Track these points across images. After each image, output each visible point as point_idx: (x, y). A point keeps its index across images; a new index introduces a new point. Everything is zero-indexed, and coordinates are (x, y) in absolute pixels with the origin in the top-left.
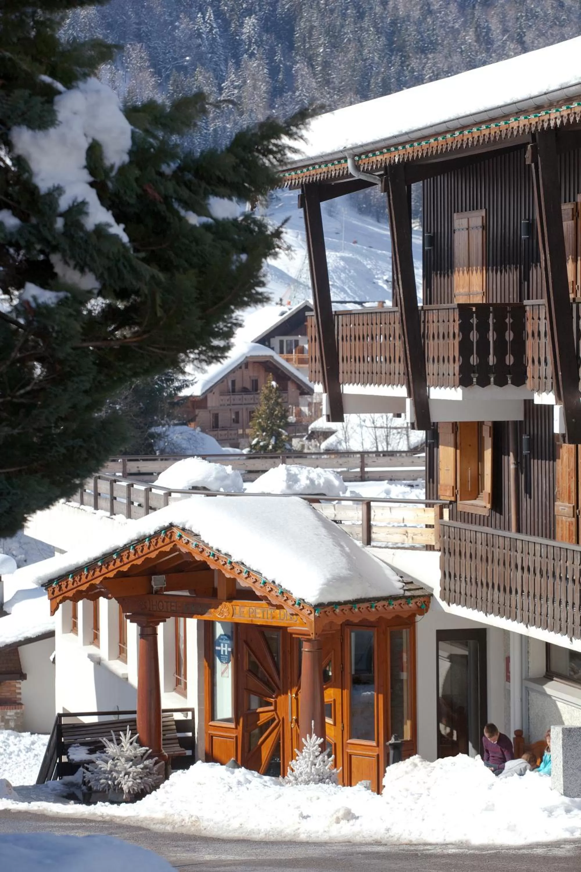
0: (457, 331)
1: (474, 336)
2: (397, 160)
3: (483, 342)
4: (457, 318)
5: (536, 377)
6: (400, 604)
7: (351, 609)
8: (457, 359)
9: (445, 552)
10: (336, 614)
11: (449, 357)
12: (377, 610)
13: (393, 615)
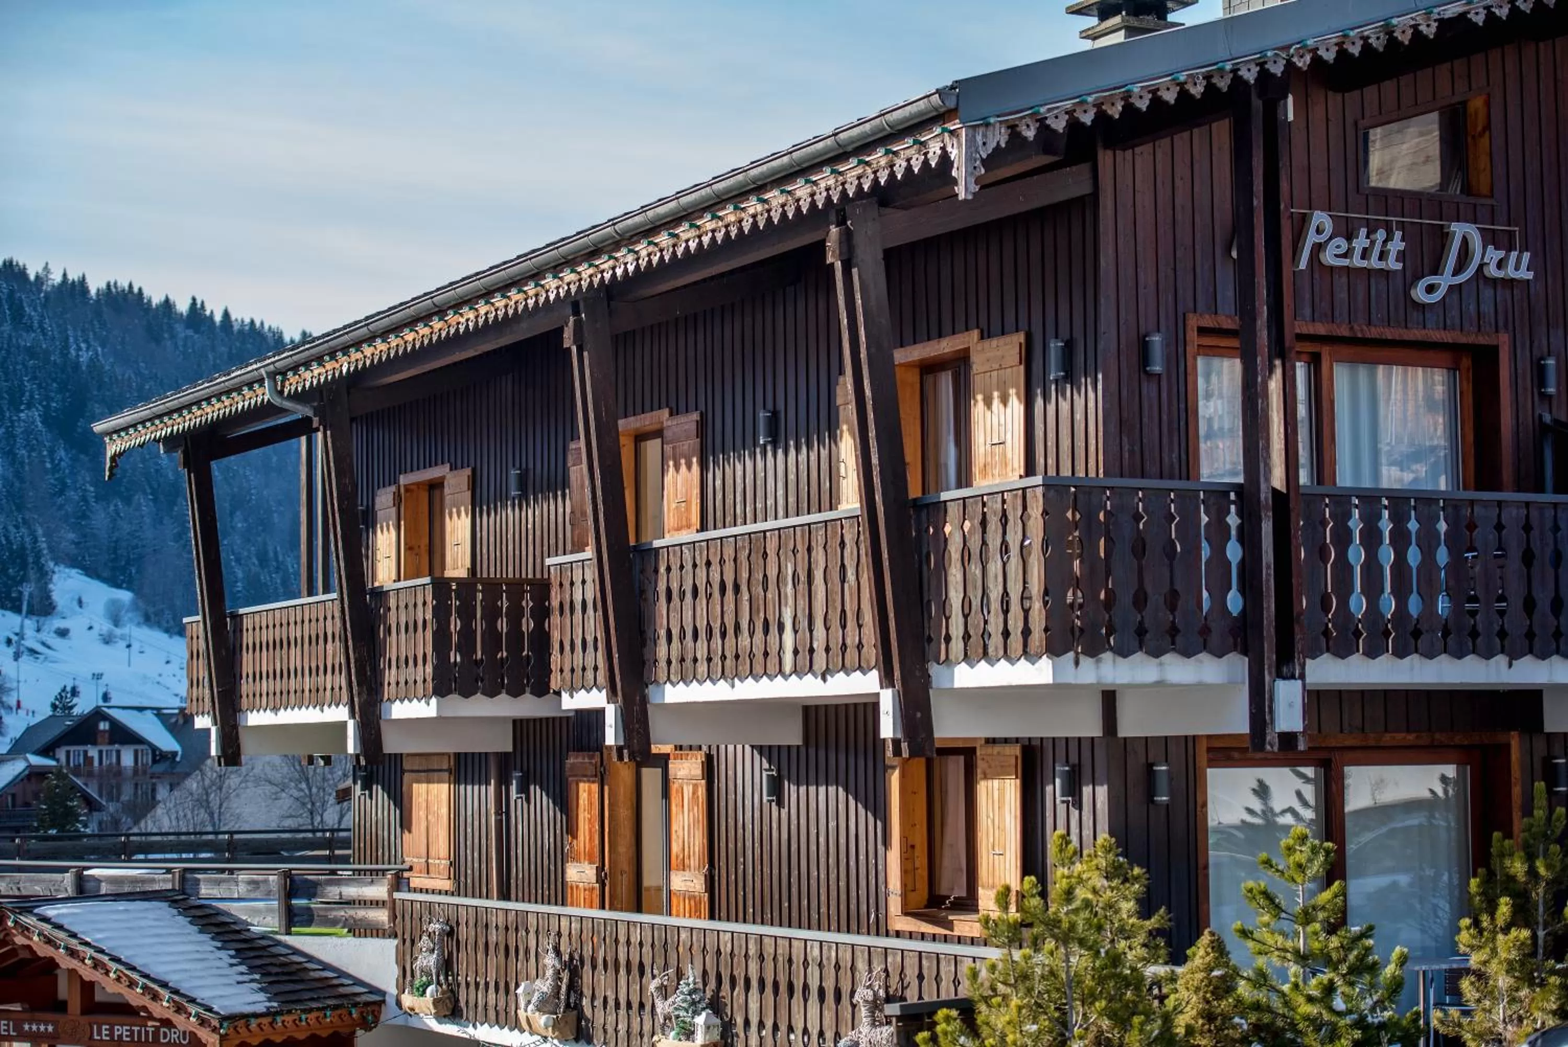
0: (429, 616)
1: (455, 624)
2: (345, 370)
3: (467, 634)
4: (429, 598)
5: (567, 669)
6: (340, 1016)
7: (271, 1024)
8: (429, 658)
9: (404, 941)
10: (250, 1031)
11: (415, 656)
12: (308, 1024)
13: (331, 1031)
